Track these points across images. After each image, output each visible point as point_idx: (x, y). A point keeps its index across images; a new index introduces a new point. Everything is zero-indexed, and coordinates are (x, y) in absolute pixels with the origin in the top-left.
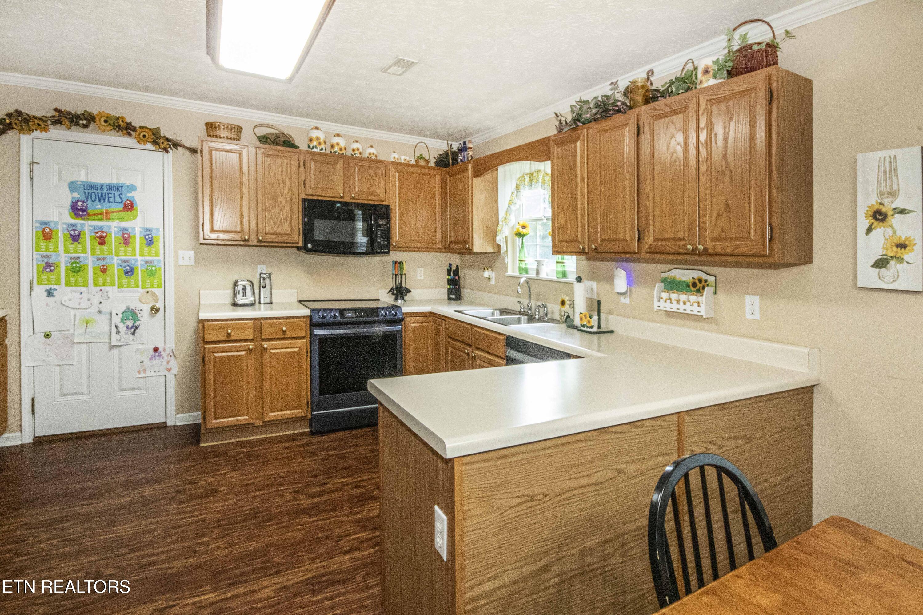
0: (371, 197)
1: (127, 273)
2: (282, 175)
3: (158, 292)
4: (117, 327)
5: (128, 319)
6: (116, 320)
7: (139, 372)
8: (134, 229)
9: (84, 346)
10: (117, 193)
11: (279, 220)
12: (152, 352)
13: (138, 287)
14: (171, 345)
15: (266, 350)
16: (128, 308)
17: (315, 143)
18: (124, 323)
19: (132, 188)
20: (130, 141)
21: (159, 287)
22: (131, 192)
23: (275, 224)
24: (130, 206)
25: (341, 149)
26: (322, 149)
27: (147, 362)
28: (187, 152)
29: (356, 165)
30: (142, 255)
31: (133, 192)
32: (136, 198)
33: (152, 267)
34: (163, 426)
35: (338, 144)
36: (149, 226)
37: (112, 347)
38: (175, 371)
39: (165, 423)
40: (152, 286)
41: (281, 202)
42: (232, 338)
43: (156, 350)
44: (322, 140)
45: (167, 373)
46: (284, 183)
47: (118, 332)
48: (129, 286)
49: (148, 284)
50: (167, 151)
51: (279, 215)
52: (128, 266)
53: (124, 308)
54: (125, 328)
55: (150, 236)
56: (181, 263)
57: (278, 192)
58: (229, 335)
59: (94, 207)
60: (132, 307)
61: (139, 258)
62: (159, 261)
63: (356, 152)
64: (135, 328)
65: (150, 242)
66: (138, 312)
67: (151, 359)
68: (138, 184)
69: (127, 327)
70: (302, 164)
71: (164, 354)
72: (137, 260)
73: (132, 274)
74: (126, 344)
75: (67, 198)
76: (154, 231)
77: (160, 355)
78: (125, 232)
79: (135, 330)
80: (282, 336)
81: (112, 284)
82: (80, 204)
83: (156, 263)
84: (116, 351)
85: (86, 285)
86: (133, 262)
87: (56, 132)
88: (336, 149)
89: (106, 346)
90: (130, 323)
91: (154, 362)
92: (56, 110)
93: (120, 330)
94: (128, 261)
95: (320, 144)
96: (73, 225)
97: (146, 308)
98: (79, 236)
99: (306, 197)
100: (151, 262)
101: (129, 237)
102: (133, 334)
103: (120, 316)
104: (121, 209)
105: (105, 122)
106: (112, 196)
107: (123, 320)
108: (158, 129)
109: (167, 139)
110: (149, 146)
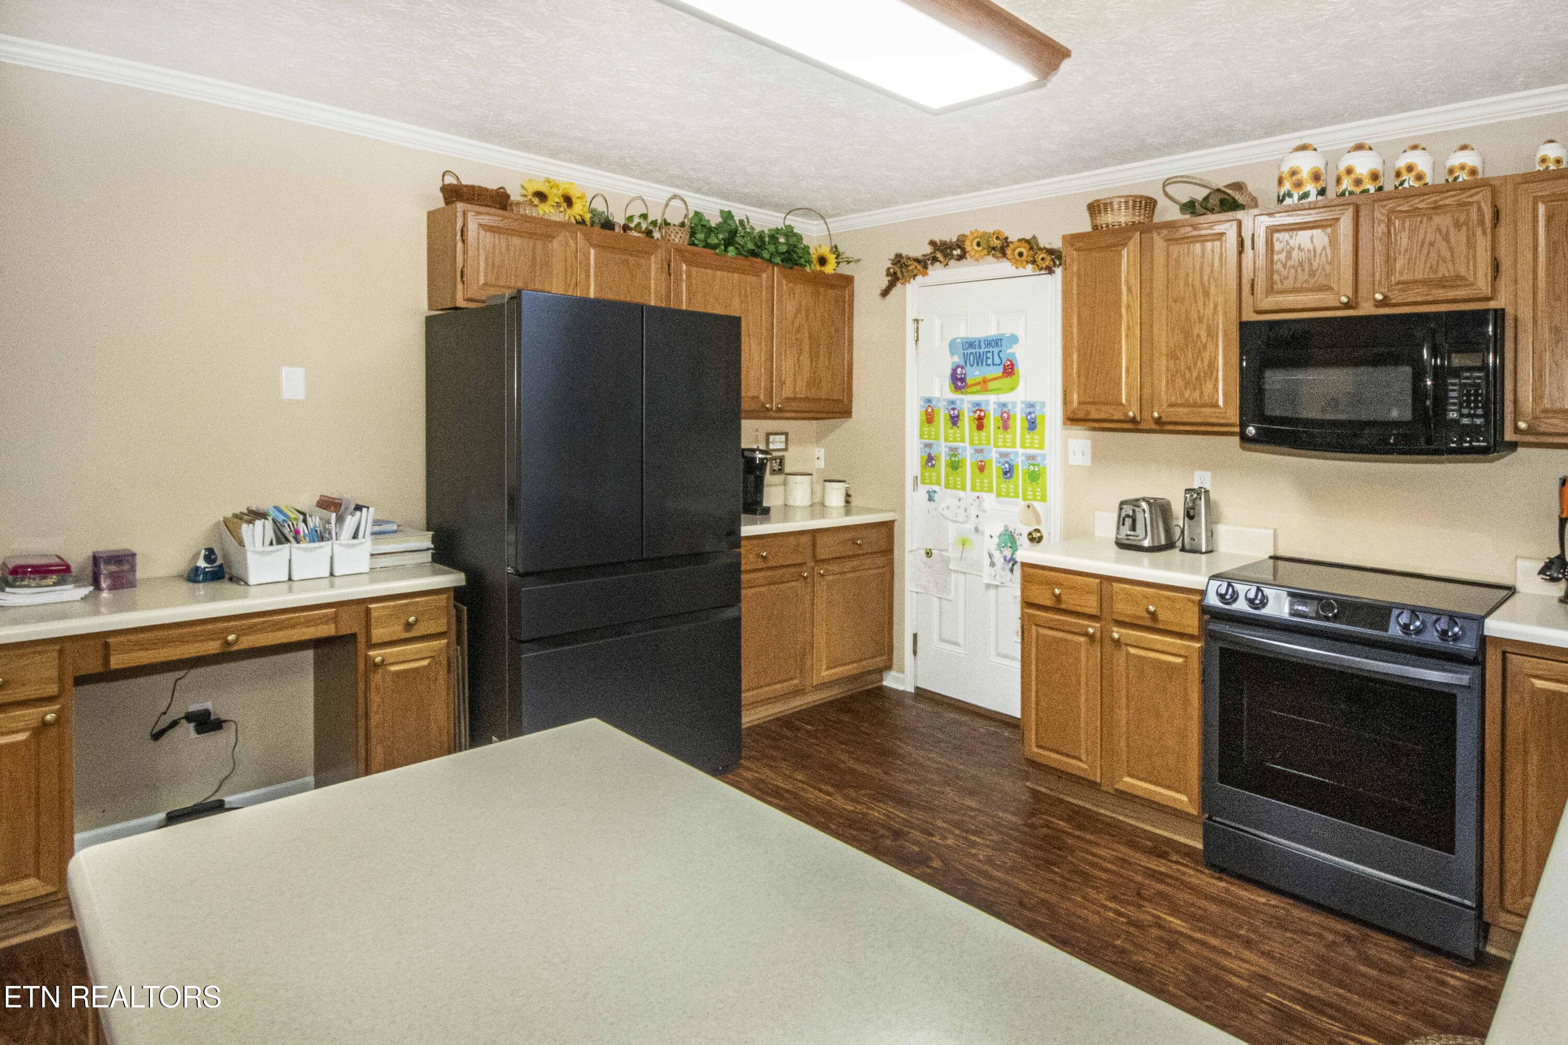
1: (1005, 473)
2: (1201, 277)
3: (1041, 508)
4: (991, 556)
5: (1006, 545)
6: (992, 544)
8: (1014, 404)
9: (961, 576)
10: (996, 350)
11: (1195, 375)
13: (1018, 497)
16: (1006, 528)
18: (1001, 552)
19: (1014, 339)
20: (1005, 267)
21: (1041, 499)
22: (1011, 347)
23: (1187, 383)
24: (1009, 370)
25: (1361, 181)
29: (1396, 211)
30: (1023, 446)
31: (1014, 346)
32: (1017, 356)
33: (1034, 465)
35: (1354, 171)
36: (1031, 399)
37: (987, 585)
40: (1035, 499)
42: (1063, 606)
44: (1309, 173)
46: (1206, 294)
47: (993, 564)
48: (1007, 495)
49: (1029, 494)
50: (1050, 272)
51: (1195, 364)
52: (1007, 462)
53: (1001, 529)
54: (1002, 560)
55: (1033, 415)
56: (1071, 462)
57: (1194, 316)
59: (974, 374)
60: (1011, 528)
61: (1021, 451)
62: (1043, 457)
63: (1407, 176)
64: (1014, 561)
65: (1032, 425)
66: (1017, 537)
68: (1020, 334)
69: (1005, 558)
72: (1016, 454)
73: (1011, 477)
74: (1001, 584)
75: (947, 362)
76: (1038, 407)
78: (1005, 409)
79: (1013, 565)
80: (1149, 623)
81: (990, 490)
82: (959, 370)
83: (1039, 459)
84: (992, 592)
85: (963, 488)
86: (1012, 457)
87: (936, 273)
90: (1006, 553)
92: (932, 243)
93: (995, 561)
94: (1008, 455)
96: (953, 402)
97: (1024, 532)
98: (958, 416)
100: (1032, 457)
101: (1009, 417)
102: (1011, 571)
103: (996, 540)
104: (1000, 374)
105: (978, 244)
106: (989, 355)
107: (1000, 547)
108: (1035, 237)
109: (1052, 252)
110: (1030, 268)
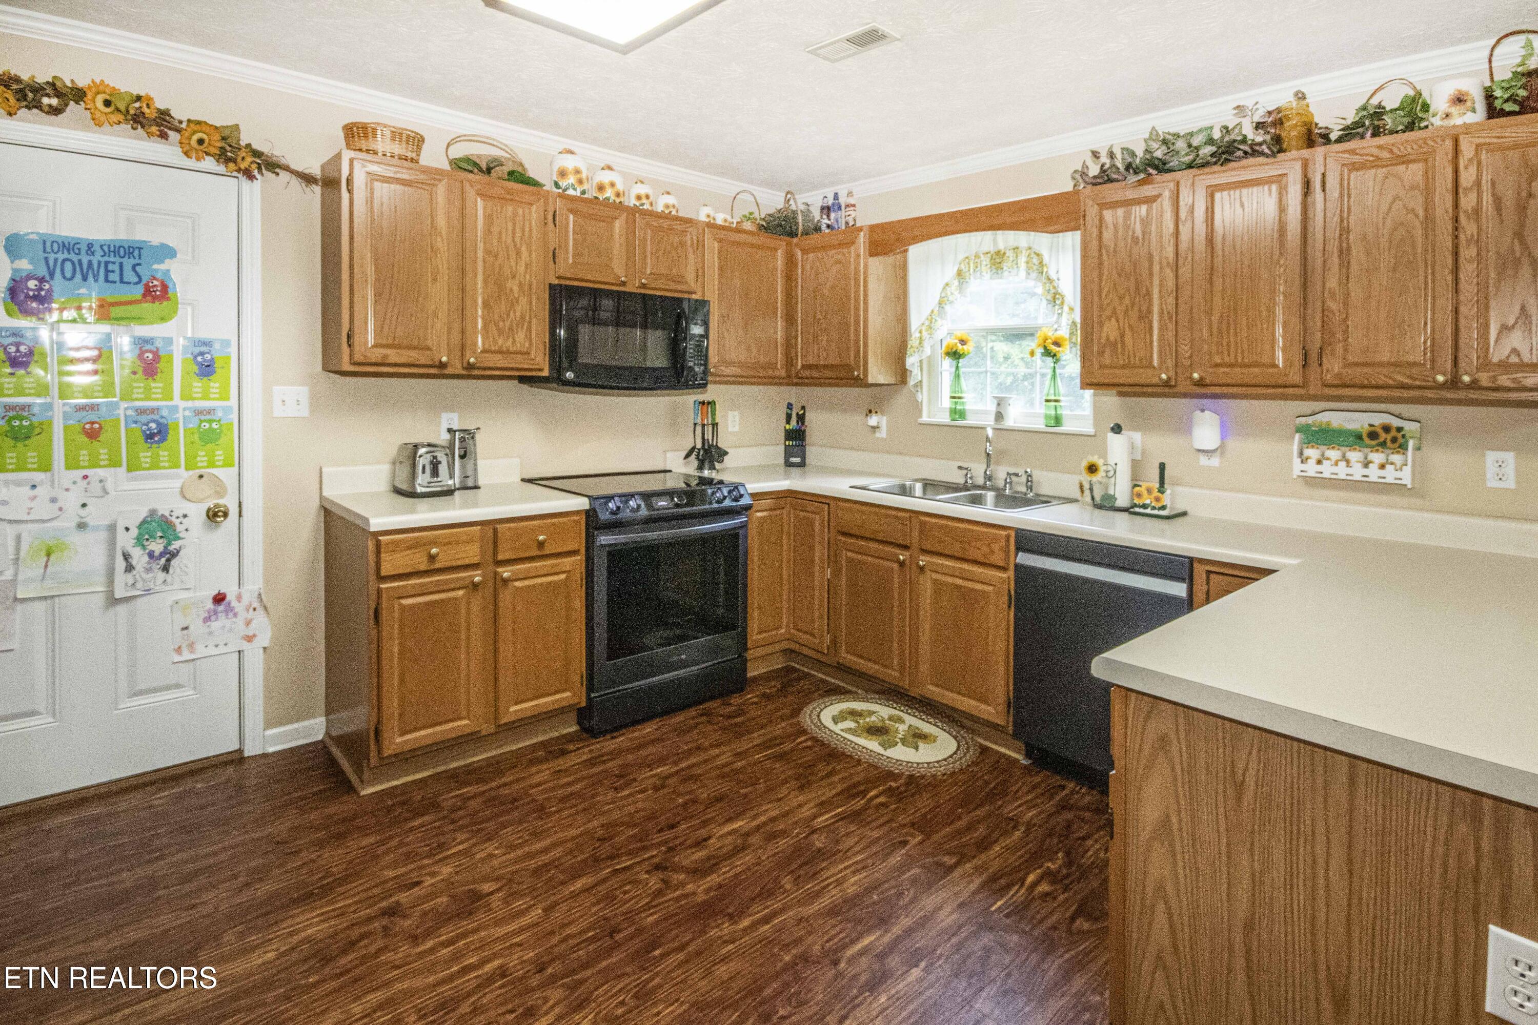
0: (673, 286)
1: (149, 437)
2: (514, 237)
3: (227, 475)
4: (126, 557)
5: (152, 536)
6: (126, 541)
7: (179, 650)
8: (169, 341)
9: (42, 606)
10: (128, 263)
11: (507, 324)
12: (210, 605)
13: (178, 466)
14: (254, 583)
15: (505, 581)
16: (152, 513)
17: (571, 180)
18: (144, 547)
19: (167, 252)
20: (164, 151)
21: (227, 464)
22: (163, 262)
23: (500, 332)
24: (158, 292)
25: (618, 195)
26: (583, 192)
27: (197, 628)
28: (295, 182)
29: (648, 225)
30: (185, 397)
31: (167, 261)
32: (174, 275)
33: (210, 421)
34: (236, 759)
35: (613, 185)
36: (203, 335)
37: (113, 601)
38: (264, 639)
39: (240, 751)
40: (212, 464)
41: (511, 290)
42: (438, 565)
43: (219, 599)
44: (584, 176)
45: (245, 646)
46: (518, 253)
47: (129, 568)
48: (155, 466)
49: (202, 458)
50: (250, 176)
51: (508, 315)
52: (154, 421)
53: (143, 514)
54: (146, 558)
55: (208, 357)
56: (279, 411)
57: (507, 272)
58: (432, 558)
60: (163, 510)
61: (182, 405)
62: (227, 410)
63: (644, 201)
64: (170, 555)
65: (207, 369)
66: (177, 522)
67: (207, 620)
68: (181, 245)
69: (151, 555)
70: (550, 217)
71: (238, 607)
72: (174, 409)
73: (163, 440)
74: (148, 592)
75: (2, 268)
76: (217, 346)
77: (230, 610)
78: (148, 347)
79: (168, 560)
80: (535, 553)
81: (114, 463)
83: (220, 414)
84: (122, 609)
85: (46, 467)
86: (165, 413)
88: (609, 193)
89: (99, 600)
90: (157, 547)
91: (215, 625)
93: (134, 563)
94: (153, 411)
95: (580, 182)
96: (16, 333)
97: (197, 512)
99: (556, 282)
100: (210, 411)
101: (157, 357)
102: (166, 569)
103: (134, 532)
104: (139, 297)
105: (106, 105)
106: (116, 268)
107: (140, 541)
108: (236, 128)
109: (256, 154)
110: (209, 163)
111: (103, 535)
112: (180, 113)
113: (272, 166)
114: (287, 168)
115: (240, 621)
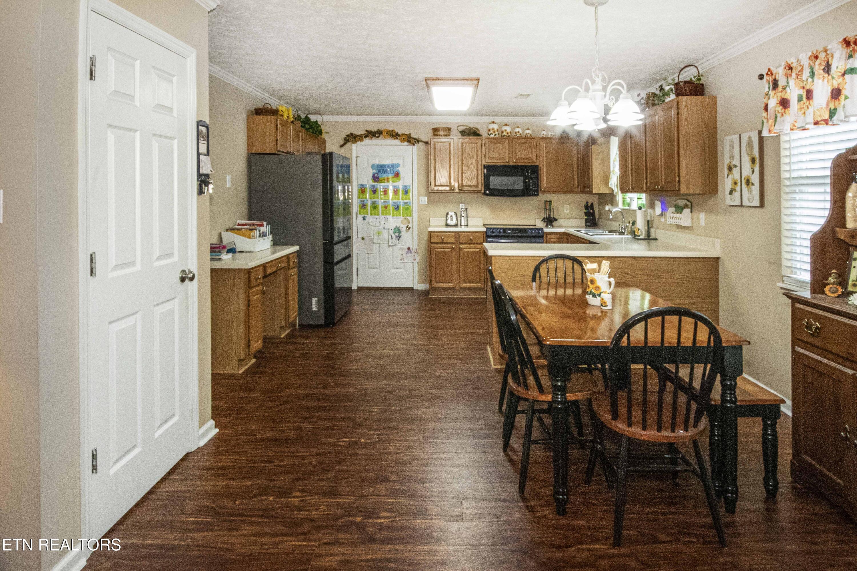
0: (526, 161)
1: (396, 209)
2: (472, 153)
3: (410, 218)
4: (391, 236)
5: (396, 232)
6: (391, 232)
7: (401, 260)
8: (399, 186)
9: (378, 245)
10: (392, 169)
11: (470, 178)
12: (407, 250)
13: (400, 215)
14: (416, 246)
15: (461, 249)
16: (396, 226)
17: (491, 132)
19: (398, 165)
20: (397, 142)
21: (410, 216)
23: (468, 180)
24: (397, 175)
25: (508, 133)
26: (496, 135)
27: (404, 254)
28: (424, 144)
29: (518, 142)
30: (402, 199)
31: (399, 167)
32: (400, 171)
33: (407, 205)
34: (411, 289)
35: (506, 130)
36: (406, 184)
37: (389, 246)
38: (417, 261)
39: (413, 288)
40: (407, 216)
41: (471, 168)
42: (444, 242)
43: (409, 249)
44: (496, 130)
45: (413, 261)
46: (474, 157)
47: (392, 239)
48: (397, 215)
49: (405, 215)
50: (414, 145)
51: (471, 175)
52: (396, 205)
53: (394, 227)
54: (395, 237)
55: (406, 190)
56: (421, 203)
57: (470, 162)
58: (443, 240)
59: (382, 176)
60: (398, 226)
61: (401, 201)
62: (410, 202)
63: (517, 134)
64: (400, 237)
65: (406, 193)
66: (401, 229)
67: (406, 254)
68: (401, 163)
70: (483, 145)
71: (413, 252)
72: (400, 202)
73: (398, 210)
74: (395, 245)
75: (370, 172)
76: (408, 187)
77: (411, 252)
78: (395, 188)
80: (470, 242)
81: (390, 214)
82: (376, 175)
84: (391, 248)
85: (378, 214)
86: (398, 203)
87: (367, 141)
88: (505, 133)
89: (387, 245)
90: (397, 234)
91: (408, 255)
92: (366, 131)
93: (393, 237)
94: (396, 203)
95: (494, 132)
96: (374, 186)
97: (404, 227)
98: (376, 190)
99: (485, 164)
100: (406, 203)
101: (397, 190)
102: (399, 240)
103: (393, 231)
104: (393, 176)
105: (387, 134)
106: (389, 170)
107: (394, 233)
108: (410, 134)
109: (414, 139)
110: (406, 143)
111: (387, 231)
112: (400, 133)
113: (418, 141)
114: (421, 141)
115: (413, 255)
